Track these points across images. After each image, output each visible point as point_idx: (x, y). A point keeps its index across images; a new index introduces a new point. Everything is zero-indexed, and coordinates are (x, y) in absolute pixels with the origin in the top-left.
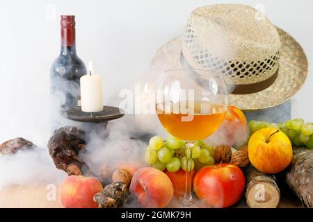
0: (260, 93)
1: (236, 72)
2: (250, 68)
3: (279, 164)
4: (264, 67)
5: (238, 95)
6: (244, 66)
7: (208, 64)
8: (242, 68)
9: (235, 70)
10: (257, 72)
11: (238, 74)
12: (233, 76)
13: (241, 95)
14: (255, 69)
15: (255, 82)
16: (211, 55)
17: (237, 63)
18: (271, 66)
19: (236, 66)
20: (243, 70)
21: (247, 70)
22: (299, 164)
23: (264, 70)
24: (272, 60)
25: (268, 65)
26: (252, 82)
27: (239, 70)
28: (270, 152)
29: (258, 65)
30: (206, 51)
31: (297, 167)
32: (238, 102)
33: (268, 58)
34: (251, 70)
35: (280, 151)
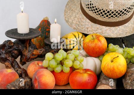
0: (120, 27)
1: (106, 15)
2: (114, 13)
3: (117, 75)
4: (122, 13)
5: (108, 27)
6: (111, 12)
7: (91, 9)
8: (109, 13)
9: (105, 14)
10: (118, 16)
11: (107, 16)
12: (105, 17)
13: (109, 27)
14: (117, 14)
15: (117, 21)
16: (93, 4)
17: (107, 10)
18: (127, 13)
19: (106, 12)
20: (110, 14)
21: (112, 15)
22: (129, 76)
23: (122, 15)
24: (127, 9)
25: (125, 12)
26: (115, 21)
27: (108, 14)
28: (112, 68)
29: (119, 12)
30: (91, 2)
31: (128, 78)
32: (107, 31)
33: (125, 8)
34: (115, 14)
35: (117, 68)
